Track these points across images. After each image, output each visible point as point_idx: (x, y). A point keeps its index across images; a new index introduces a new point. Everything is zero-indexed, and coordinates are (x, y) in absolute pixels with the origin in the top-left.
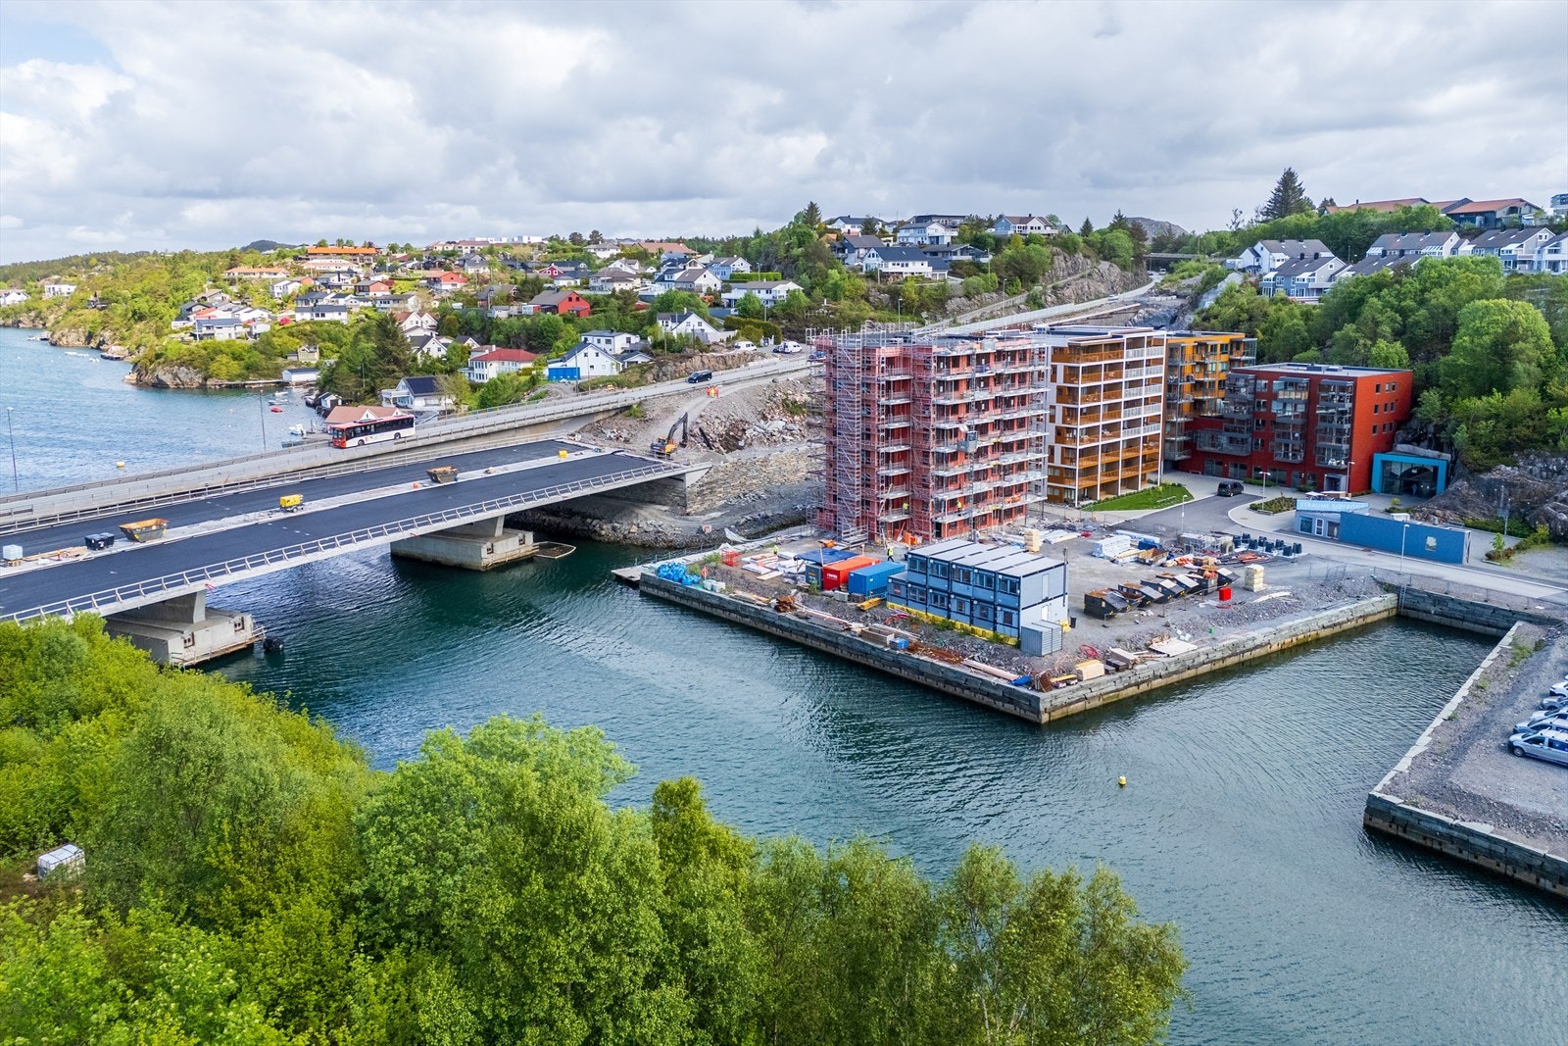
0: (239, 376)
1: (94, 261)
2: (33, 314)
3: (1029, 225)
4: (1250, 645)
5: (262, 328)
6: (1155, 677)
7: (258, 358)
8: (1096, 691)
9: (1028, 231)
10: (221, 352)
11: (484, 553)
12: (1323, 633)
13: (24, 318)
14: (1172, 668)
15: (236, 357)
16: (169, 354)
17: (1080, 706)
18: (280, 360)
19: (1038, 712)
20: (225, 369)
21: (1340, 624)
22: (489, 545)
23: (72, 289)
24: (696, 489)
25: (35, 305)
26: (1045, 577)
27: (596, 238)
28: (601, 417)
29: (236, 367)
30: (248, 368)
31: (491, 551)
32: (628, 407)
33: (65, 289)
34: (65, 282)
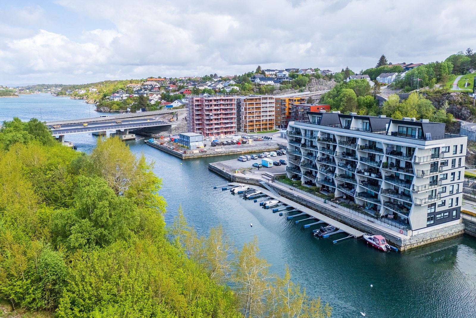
0: (118, 109)
1: (104, 83)
2: (86, 96)
3: (307, 71)
4: (236, 151)
5: (125, 98)
6: (211, 154)
7: (122, 105)
8: (196, 155)
9: (307, 73)
10: (115, 104)
11: (123, 137)
12: (256, 151)
13: (84, 97)
14: (215, 153)
15: (118, 105)
16: (104, 104)
17: (192, 157)
18: (128, 106)
19: (182, 157)
20: (115, 107)
21: (262, 150)
22: (124, 136)
23: (96, 89)
24: (174, 128)
25: (87, 94)
26: (197, 137)
27: (215, 75)
28: (166, 115)
29: (117, 107)
30: (120, 107)
31: (125, 137)
32: (173, 113)
33: (94, 90)
34: (95, 88)
